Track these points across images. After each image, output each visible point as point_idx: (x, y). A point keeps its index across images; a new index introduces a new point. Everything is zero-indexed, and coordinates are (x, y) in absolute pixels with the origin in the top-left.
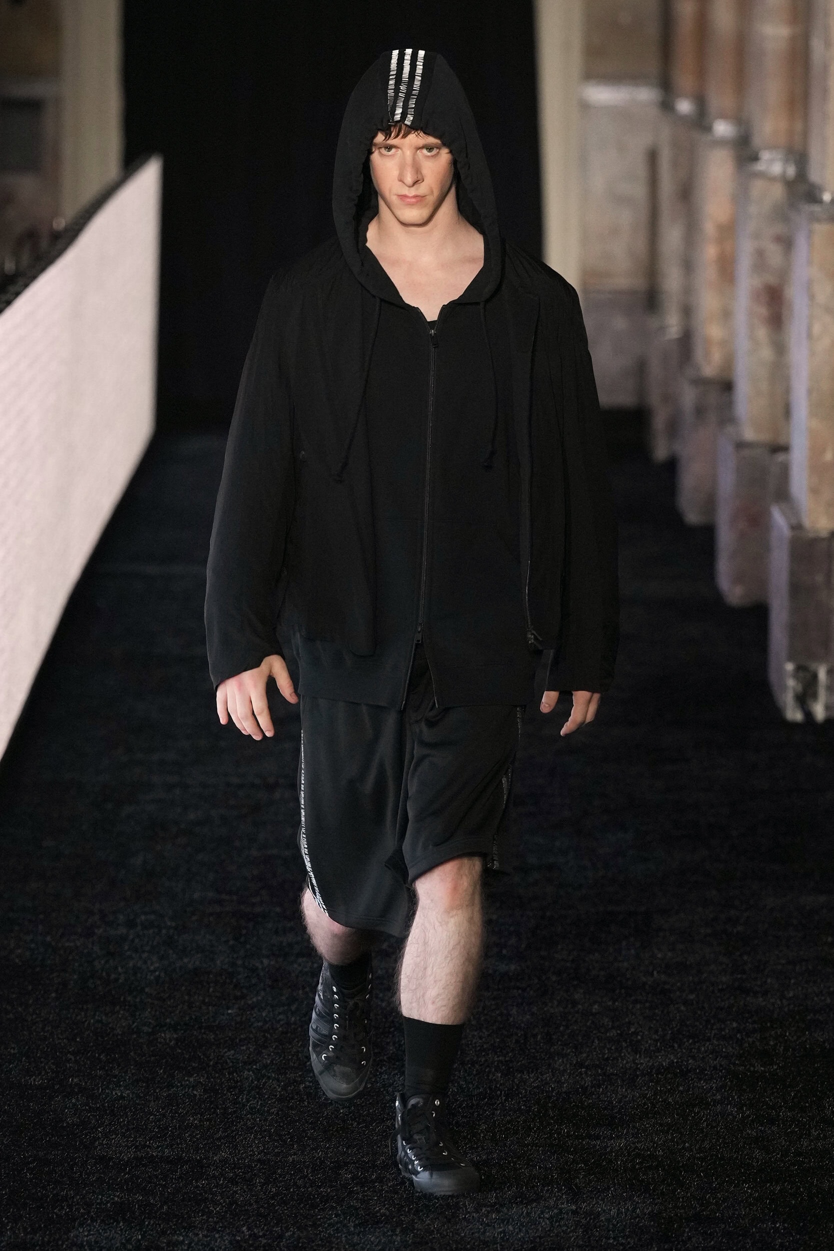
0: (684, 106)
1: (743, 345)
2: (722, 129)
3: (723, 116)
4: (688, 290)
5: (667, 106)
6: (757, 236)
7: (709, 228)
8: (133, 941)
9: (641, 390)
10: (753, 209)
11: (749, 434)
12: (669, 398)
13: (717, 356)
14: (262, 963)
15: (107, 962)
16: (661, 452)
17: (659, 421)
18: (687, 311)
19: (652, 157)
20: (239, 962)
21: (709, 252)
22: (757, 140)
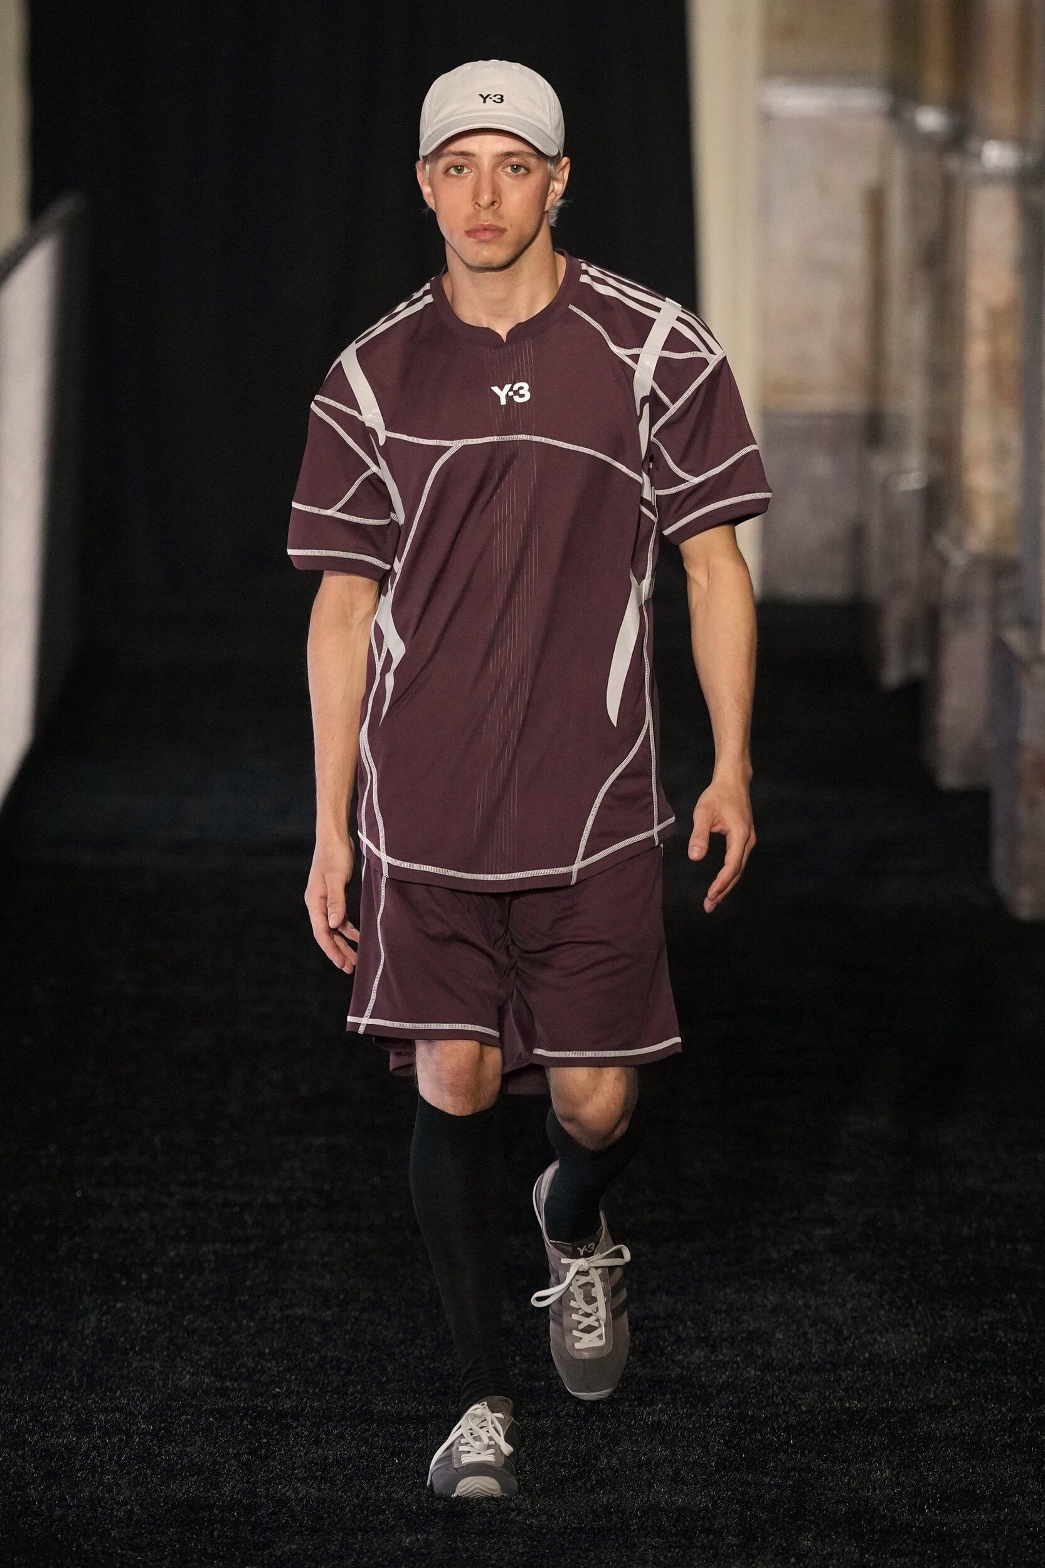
0: (928, 120)
2: (995, 155)
3: (998, 136)
5: (899, 117)
7: (976, 314)
8: (87, 1456)
14: (296, 1491)
15: (48, 1488)
16: (893, 674)
19: (876, 198)
20: (260, 1490)
21: (978, 351)
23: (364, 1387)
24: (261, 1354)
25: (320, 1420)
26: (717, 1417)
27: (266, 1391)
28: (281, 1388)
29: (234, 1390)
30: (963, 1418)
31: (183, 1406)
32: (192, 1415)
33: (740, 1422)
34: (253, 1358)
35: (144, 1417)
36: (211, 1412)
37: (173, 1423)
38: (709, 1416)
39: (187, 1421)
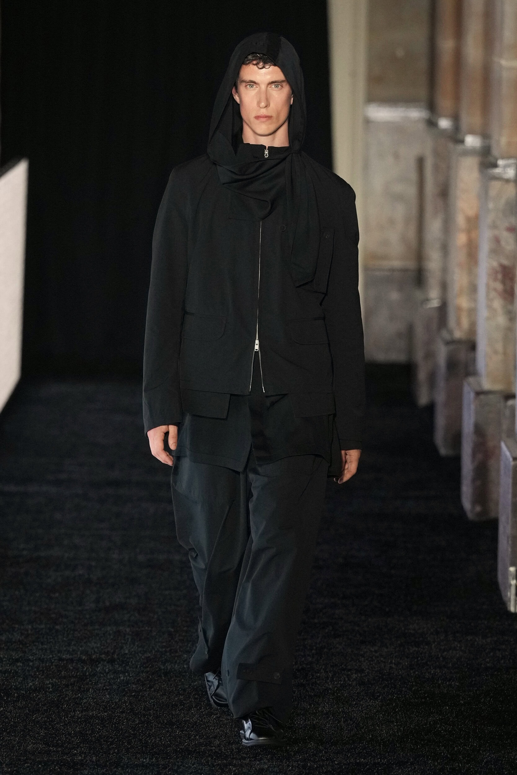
0: (444, 123)
1: (483, 313)
2: (471, 141)
3: (472, 132)
4: (445, 270)
5: (431, 123)
6: (494, 226)
7: (460, 220)
9: (410, 349)
10: (491, 205)
11: (487, 385)
12: (430, 355)
13: (465, 323)
16: (423, 399)
17: (422, 375)
18: (444, 286)
19: (420, 162)
21: (461, 239)
22: (495, 152)
23: (118, 751)
24: (70, 734)
25: (94, 766)
26: (293, 766)
27: (69, 752)
28: (77, 751)
29: (54, 751)
30: (415, 768)
31: (27, 759)
32: (31, 764)
33: (303, 769)
34: (65, 736)
35: (6, 765)
36: (40, 763)
37: (21, 768)
38: (288, 766)
39: (28, 767)
